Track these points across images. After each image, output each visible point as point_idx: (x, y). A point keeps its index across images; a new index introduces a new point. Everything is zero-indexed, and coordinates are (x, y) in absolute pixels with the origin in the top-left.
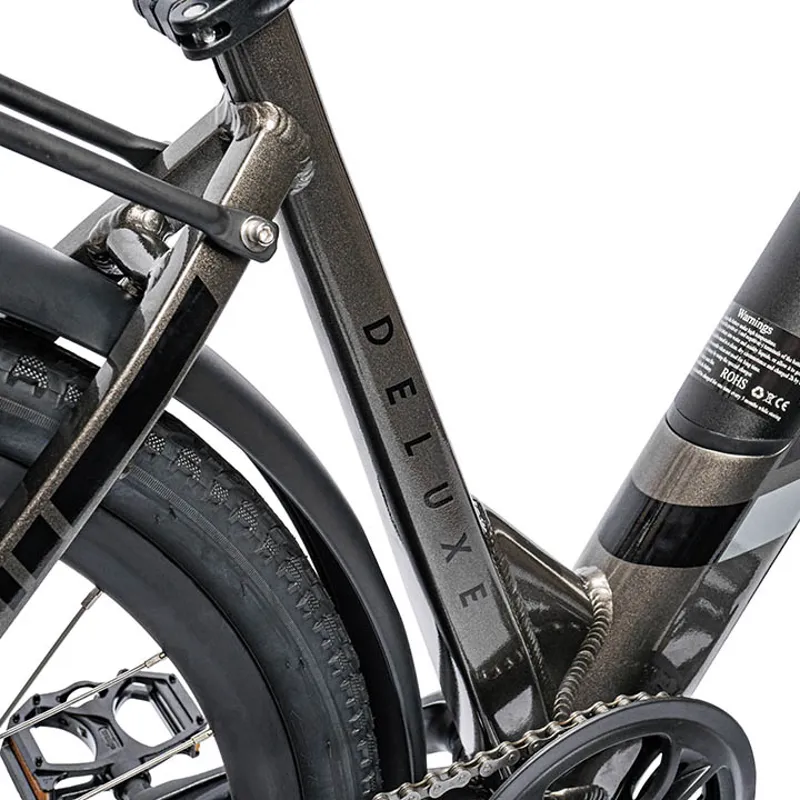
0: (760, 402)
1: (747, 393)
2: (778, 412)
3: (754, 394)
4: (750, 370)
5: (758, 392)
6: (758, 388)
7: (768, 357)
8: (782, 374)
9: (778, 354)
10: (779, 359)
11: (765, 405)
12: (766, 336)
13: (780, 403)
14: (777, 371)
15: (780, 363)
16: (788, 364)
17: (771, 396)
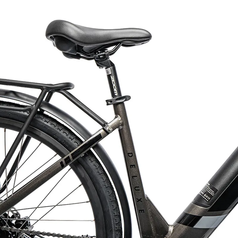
0: (205, 197)
1: (203, 195)
2: (208, 199)
3: (204, 195)
4: (205, 191)
5: (205, 195)
6: (205, 194)
7: (208, 189)
8: (210, 193)
9: (210, 189)
10: (210, 190)
11: (206, 198)
12: (209, 186)
13: (209, 198)
14: (209, 192)
15: (210, 191)
16: (211, 191)
17: (207, 196)
